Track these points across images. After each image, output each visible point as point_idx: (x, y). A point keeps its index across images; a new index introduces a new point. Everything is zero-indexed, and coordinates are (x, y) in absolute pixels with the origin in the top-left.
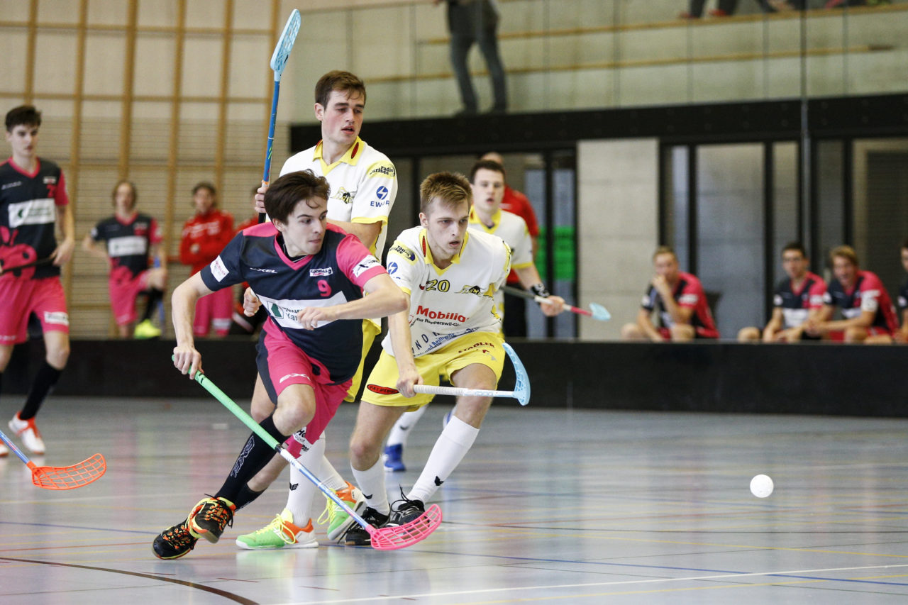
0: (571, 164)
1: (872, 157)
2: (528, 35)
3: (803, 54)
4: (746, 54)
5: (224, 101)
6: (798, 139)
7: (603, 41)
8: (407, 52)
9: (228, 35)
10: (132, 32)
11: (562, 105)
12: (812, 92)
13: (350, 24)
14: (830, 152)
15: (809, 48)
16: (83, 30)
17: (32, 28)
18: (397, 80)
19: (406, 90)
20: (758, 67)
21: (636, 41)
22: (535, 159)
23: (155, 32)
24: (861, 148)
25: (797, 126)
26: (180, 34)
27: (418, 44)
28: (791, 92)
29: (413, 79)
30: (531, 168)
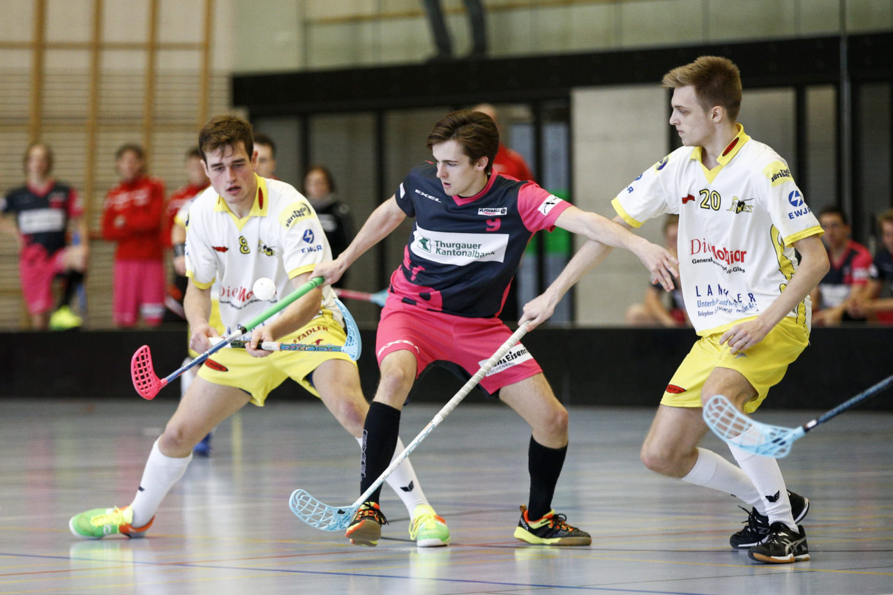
0: (565, 116)
5: (153, 47)
6: (837, 86)
12: (852, 27)
14: (875, 97)
18: (356, 20)
19: (368, 32)
22: (521, 112)
29: (377, 18)
30: (517, 122)
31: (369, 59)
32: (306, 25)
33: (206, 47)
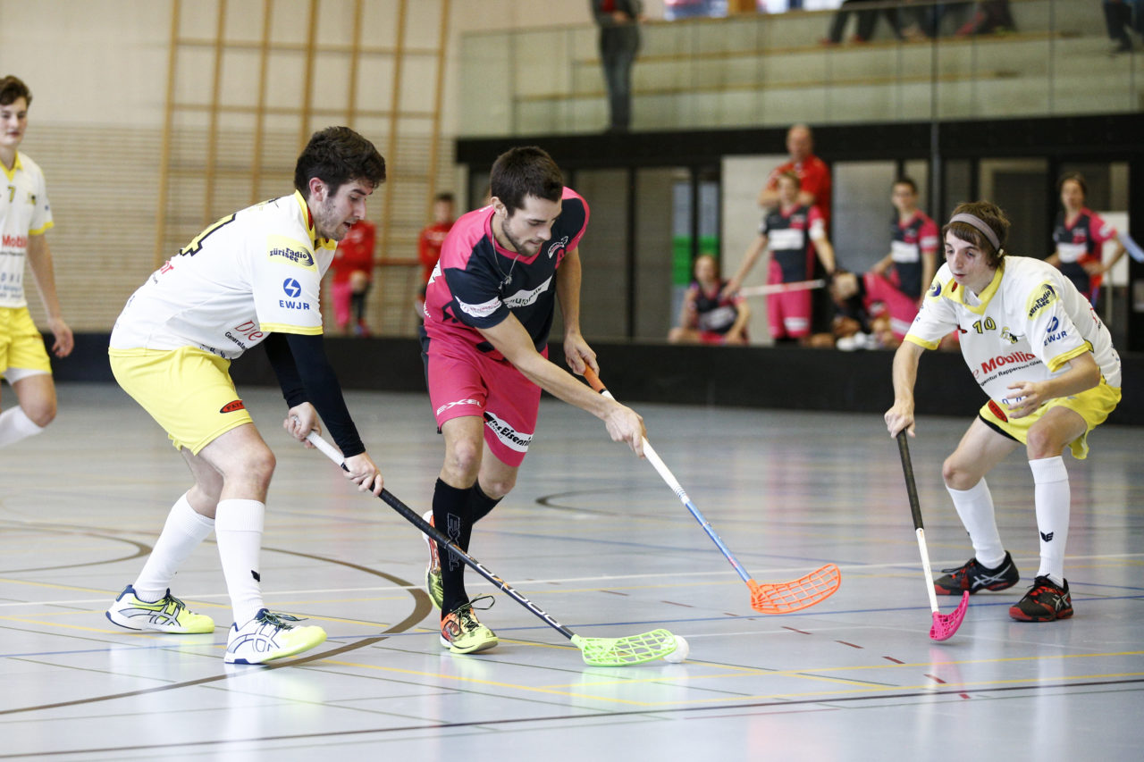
0: (716, 178)
1: (999, 177)
2: (678, 57)
3: (934, 79)
4: (881, 77)
6: (929, 159)
7: (748, 65)
8: (565, 73)
9: (399, 54)
10: (310, 51)
11: (708, 122)
12: (943, 115)
13: (513, 46)
14: (958, 171)
15: (941, 73)
16: (265, 48)
17: (220, 46)
18: (554, 98)
19: (564, 108)
20: (892, 91)
21: (780, 64)
22: (683, 173)
23: (332, 51)
24: (988, 168)
25: (927, 145)
26: (354, 53)
27: (576, 64)
28: (923, 114)
29: (571, 97)
30: (679, 181)
31: (564, 129)
32: (516, 101)
33: (437, 116)
